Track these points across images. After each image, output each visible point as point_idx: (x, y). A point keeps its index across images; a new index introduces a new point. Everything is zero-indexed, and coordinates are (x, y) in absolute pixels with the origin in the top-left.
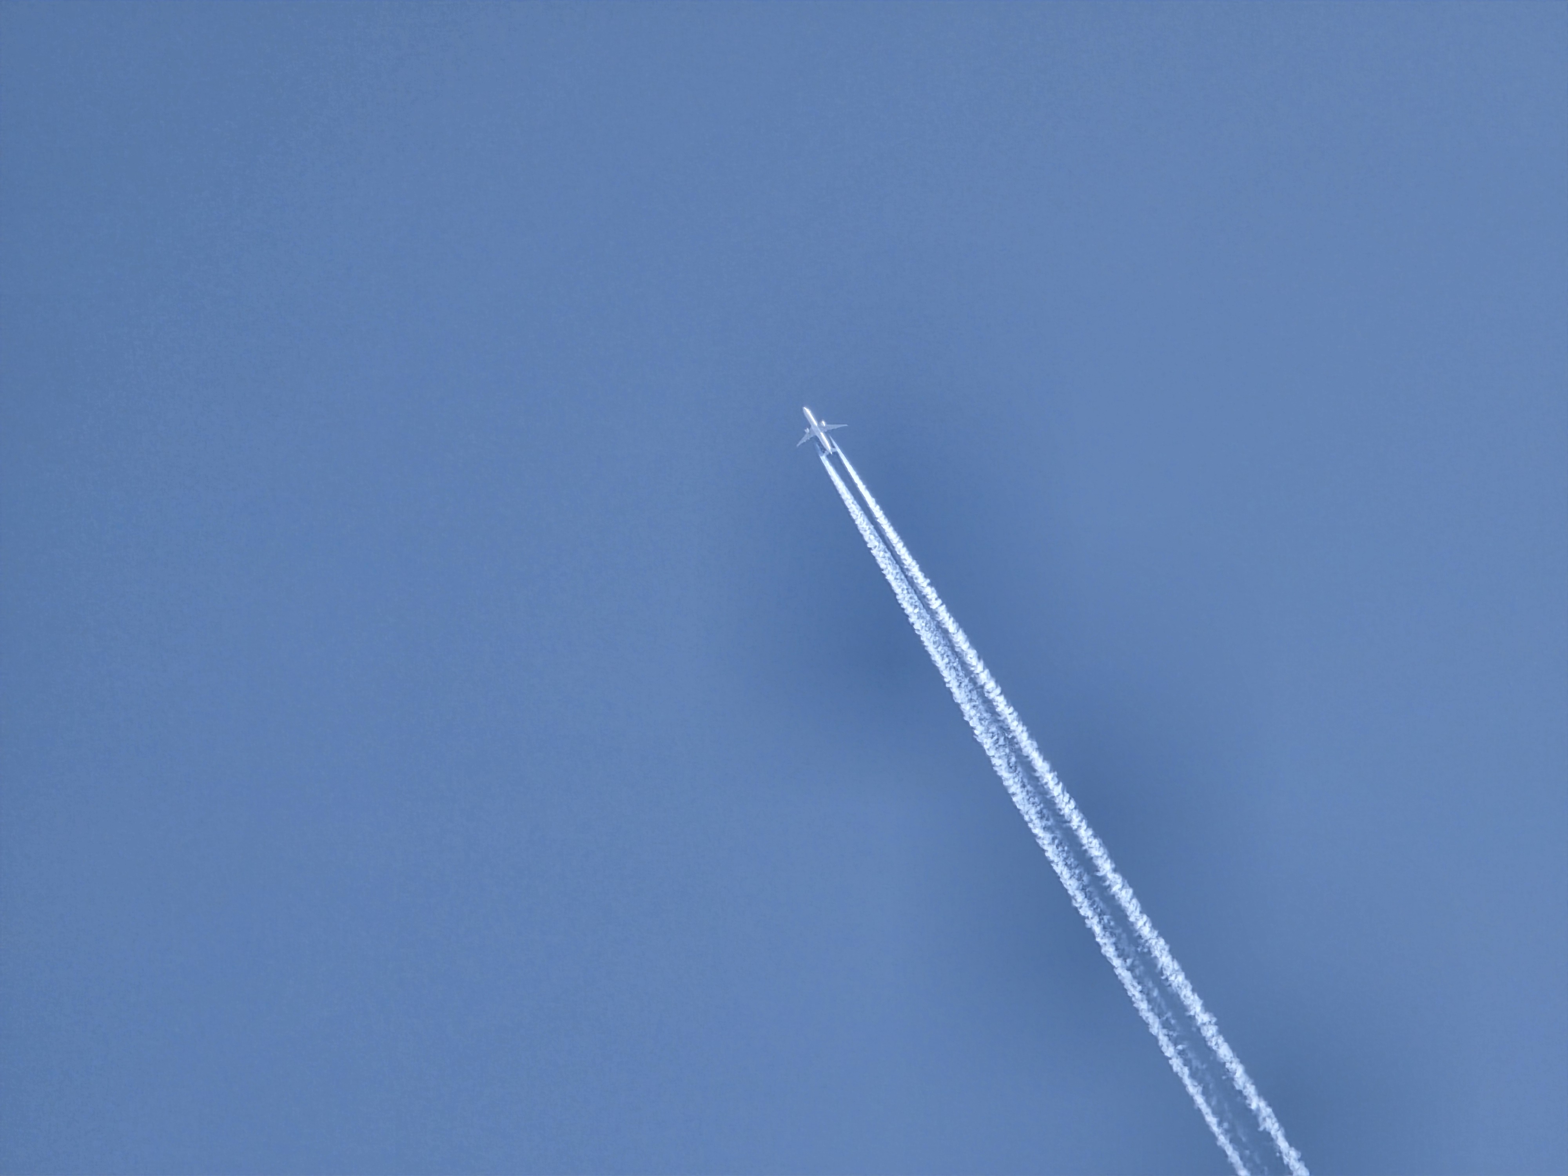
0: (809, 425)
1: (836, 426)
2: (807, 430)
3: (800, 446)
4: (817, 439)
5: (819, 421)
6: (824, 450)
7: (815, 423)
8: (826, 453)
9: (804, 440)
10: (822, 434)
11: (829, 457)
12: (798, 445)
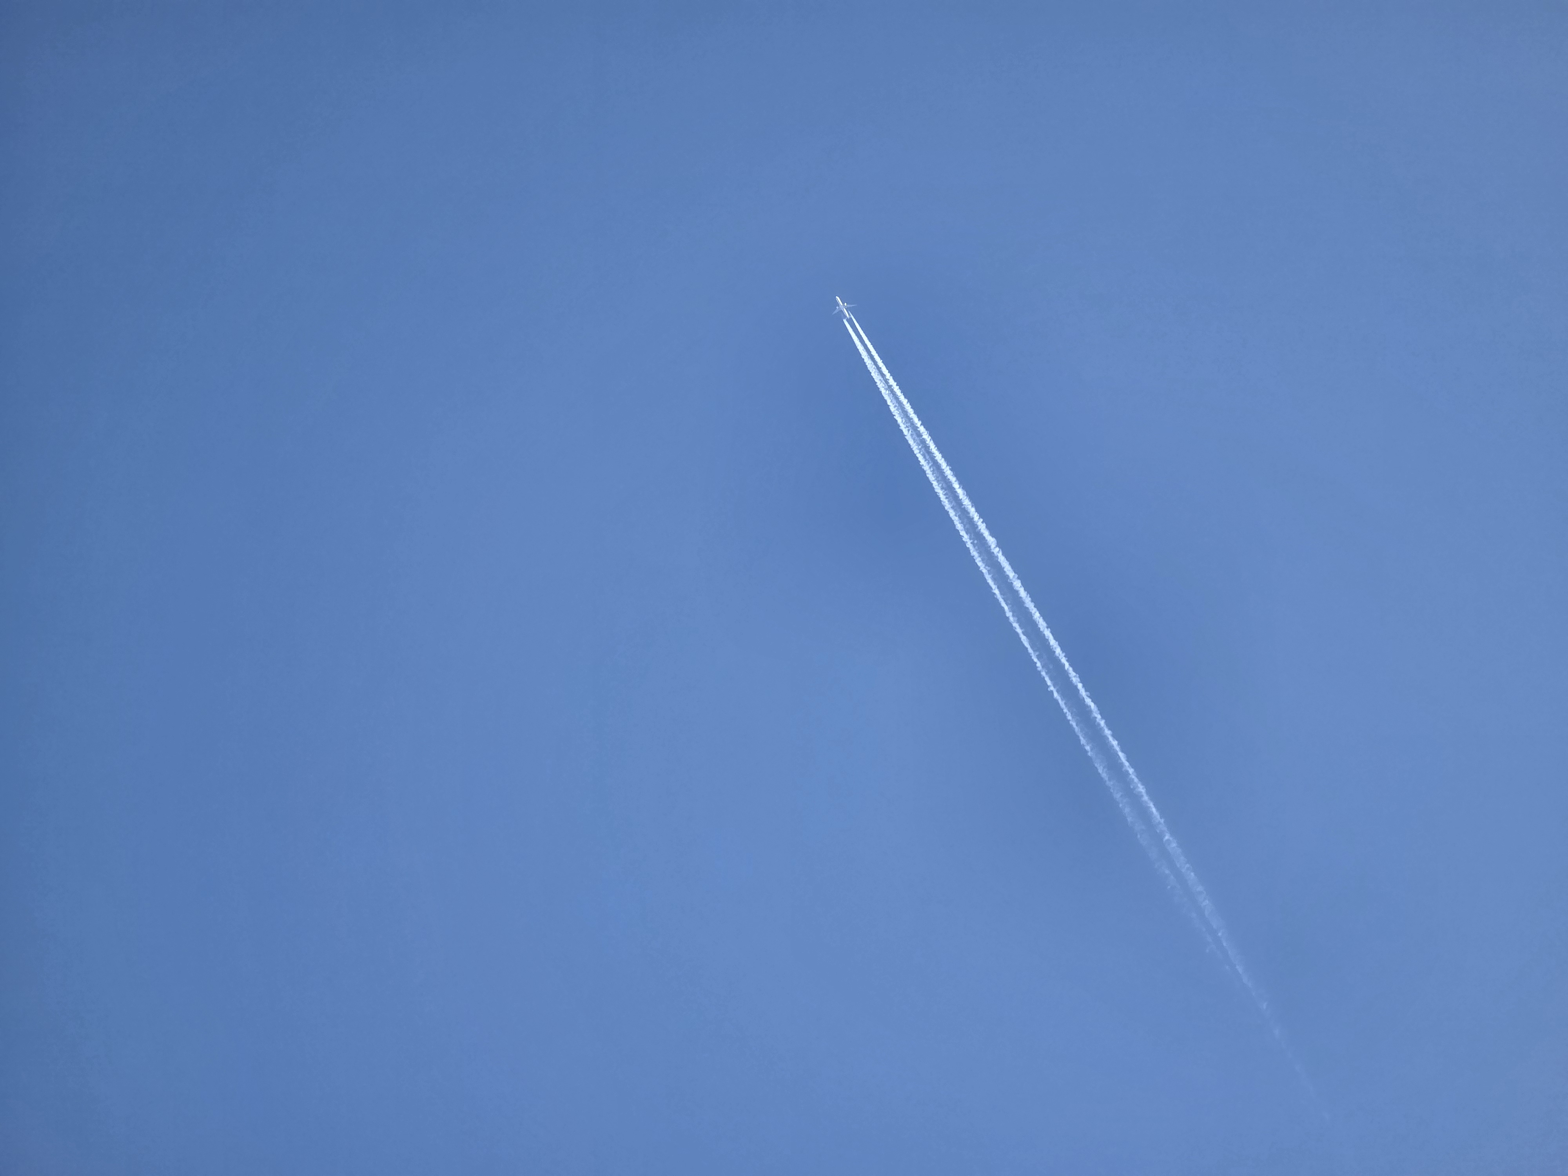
0: (838, 305)
1: (851, 306)
2: (837, 307)
3: (834, 314)
4: (842, 312)
5: (843, 303)
6: (845, 316)
7: (841, 304)
8: (846, 318)
9: (836, 312)
10: (844, 309)
11: (847, 320)
12: (834, 313)
